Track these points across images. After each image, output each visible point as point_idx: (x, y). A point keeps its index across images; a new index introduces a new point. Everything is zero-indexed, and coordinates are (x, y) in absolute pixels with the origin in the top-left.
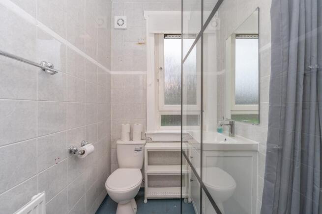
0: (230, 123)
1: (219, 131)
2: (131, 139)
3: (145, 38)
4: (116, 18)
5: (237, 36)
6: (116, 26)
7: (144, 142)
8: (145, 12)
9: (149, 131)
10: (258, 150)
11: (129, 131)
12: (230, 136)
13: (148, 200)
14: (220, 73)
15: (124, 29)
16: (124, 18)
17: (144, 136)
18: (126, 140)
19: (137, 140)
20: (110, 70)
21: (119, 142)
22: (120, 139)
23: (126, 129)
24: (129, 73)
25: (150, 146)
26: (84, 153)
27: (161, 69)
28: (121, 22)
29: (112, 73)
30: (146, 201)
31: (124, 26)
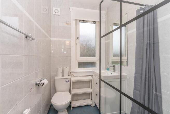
0: (113, 65)
1: (108, 69)
2: (63, 76)
3: (70, 22)
4: (54, 9)
5: (114, 24)
6: (54, 13)
7: (70, 77)
8: (70, 7)
9: (72, 71)
10: (127, 77)
11: (62, 72)
12: (113, 72)
13: (73, 108)
14: (107, 41)
15: (59, 15)
16: (59, 9)
17: (70, 74)
18: (60, 76)
19: (66, 76)
20: (51, 37)
21: (56, 78)
22: (57, 76)
23: (60, 70)
24: (61, 39)
25: (73, 79)
26: (43, 84)
27: (78, 38)
28: (57, 11)
29: (52, 39)
30: (72, 109)
31: (59, 14)
